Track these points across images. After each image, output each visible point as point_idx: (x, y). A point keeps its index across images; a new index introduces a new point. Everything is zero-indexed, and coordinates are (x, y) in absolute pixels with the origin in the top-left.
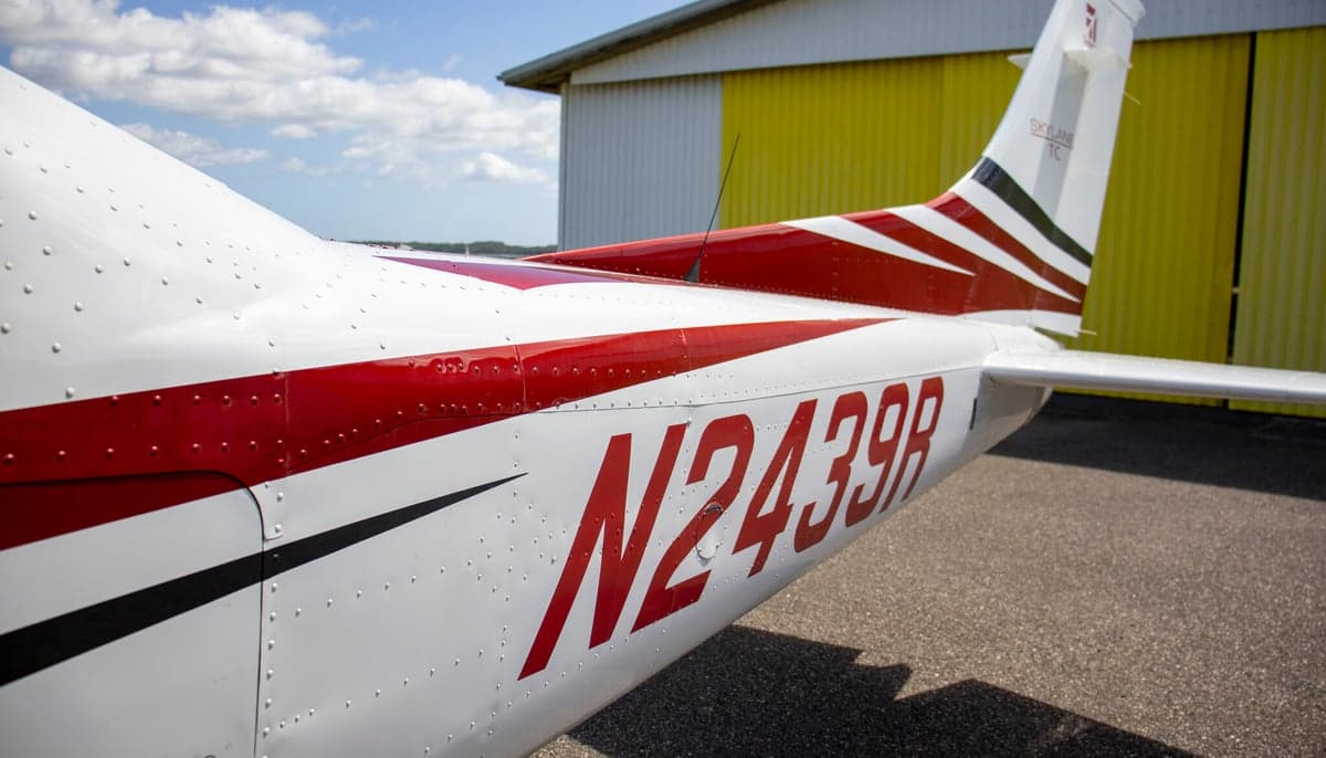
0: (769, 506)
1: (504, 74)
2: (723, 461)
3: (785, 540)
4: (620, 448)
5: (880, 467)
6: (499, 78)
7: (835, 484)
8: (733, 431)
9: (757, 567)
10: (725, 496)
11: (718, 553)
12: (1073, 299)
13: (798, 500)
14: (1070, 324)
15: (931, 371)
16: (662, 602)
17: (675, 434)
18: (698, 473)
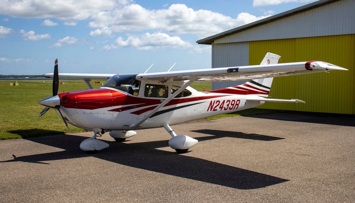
0: (221, 106)
1: (198, 41)
2: (218, 103)
3: (223, 109)
4: (212, 101)
5: (232, 106)
6: (197, 42)
7: (227, 106)
8: (219, 101)
9: (221, 110)
10: (218, 105)
11: (218, 108)
12: (267, 93)
13: (224, 106)
14: (267, 96)
15: (238, 99)
16: (214, 110)
17: (215, 101)
18: (216, 103)
